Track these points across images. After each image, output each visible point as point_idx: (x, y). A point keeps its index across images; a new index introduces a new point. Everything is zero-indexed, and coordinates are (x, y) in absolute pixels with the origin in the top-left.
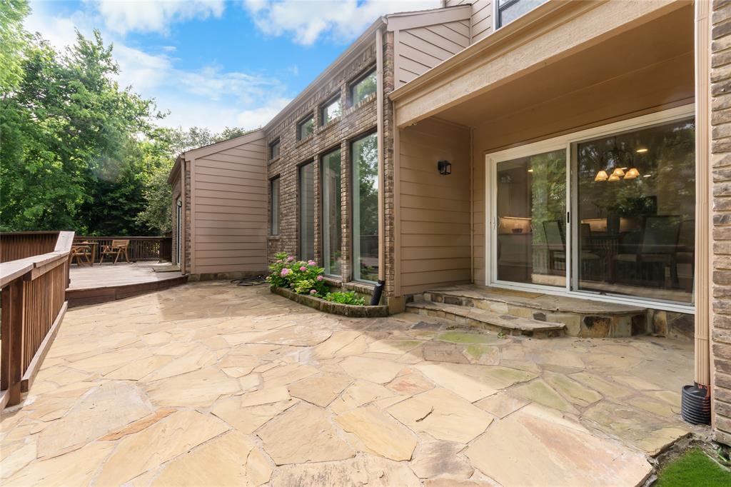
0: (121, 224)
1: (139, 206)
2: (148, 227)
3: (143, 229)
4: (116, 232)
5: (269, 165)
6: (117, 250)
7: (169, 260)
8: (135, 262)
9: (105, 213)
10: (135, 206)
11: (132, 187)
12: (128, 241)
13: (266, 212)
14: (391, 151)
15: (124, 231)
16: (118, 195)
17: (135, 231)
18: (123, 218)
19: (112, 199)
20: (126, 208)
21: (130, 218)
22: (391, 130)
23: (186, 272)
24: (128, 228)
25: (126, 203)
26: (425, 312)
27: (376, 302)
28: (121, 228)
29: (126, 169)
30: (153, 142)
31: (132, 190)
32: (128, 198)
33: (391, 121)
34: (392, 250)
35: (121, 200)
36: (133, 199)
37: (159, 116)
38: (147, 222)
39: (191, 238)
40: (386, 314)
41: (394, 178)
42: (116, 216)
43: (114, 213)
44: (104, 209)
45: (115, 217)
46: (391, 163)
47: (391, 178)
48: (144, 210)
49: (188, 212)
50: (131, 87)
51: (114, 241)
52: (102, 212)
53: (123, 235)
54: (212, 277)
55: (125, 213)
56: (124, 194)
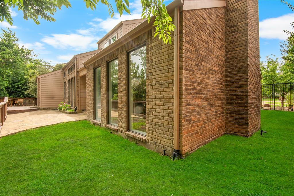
0: (21, 94)
1: (27, 87)
2: (30, 95)
3: (28, 96)
4: (19, 96)
5: (64, 79)
6: (19, 102)
7: (37, 105)
8: (25, 106)
9: (15, 90)
10: (25, 87)
11: (24, 81)
12: (23, 99)
13: (63, 91)
14: (78, 81)
15: (22, 96)
17: (25, 96)
18: (21, 92)
19: (17, 85)
20: (22, 88)
21: (24, 92)
22: (78, 77)
23: (39, 107)
24: (23, 95)
26: (84, 113)
27: (75, 111)
28: (21, 95)
29: (22, 75)
30: (33, 64)
32: (23, 85)
33: (78, 76)
34: (78, 101)
35: (20, 85)
36: (25, 85)
37: (35, 56)
38: (30, 93)
39: (40, 98)
40: (77, 113)
41: (79, 87)
43: (18, 90)
44: (14, 88)
45: (18, 91)
46: (78, 84)
47: (78, 87)
48: (29, 89)
49: (39, 92)
50: (24, 46)
51: (18, 99)
54: (47, 109)
55: (22, 90)
56: (22, 83)
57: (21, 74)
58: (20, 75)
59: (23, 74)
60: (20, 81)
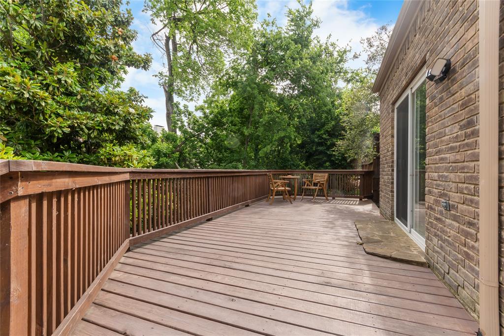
0: (325, 158)
4: (321, 165)
9: (314, 149)
11: (333, 123)
12: (327, 175)
15: (328, 164)
16: (322, 132)
17: (336, 163)
18: (327, 153)
19: (319, 136)
20: (329, 143)
24: (331, 162)
25: (328, 139)
28: (325, 162)
29: (328, 107)
30: (350, 86)
31: (333, 125)
32: (330, 134)
35: (324, 136)
36: (334, 134)
42: (321, 151)
43: (320, 148)
44: (313, 146)
45: (321, 153)
51: (314, 174)
52: (312, 148)
53: (327, 168)
56: (327, 131)
57: (326, 106)
58: (325, 109)
59: (330, 106)
60: (323, 125)
